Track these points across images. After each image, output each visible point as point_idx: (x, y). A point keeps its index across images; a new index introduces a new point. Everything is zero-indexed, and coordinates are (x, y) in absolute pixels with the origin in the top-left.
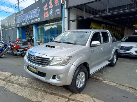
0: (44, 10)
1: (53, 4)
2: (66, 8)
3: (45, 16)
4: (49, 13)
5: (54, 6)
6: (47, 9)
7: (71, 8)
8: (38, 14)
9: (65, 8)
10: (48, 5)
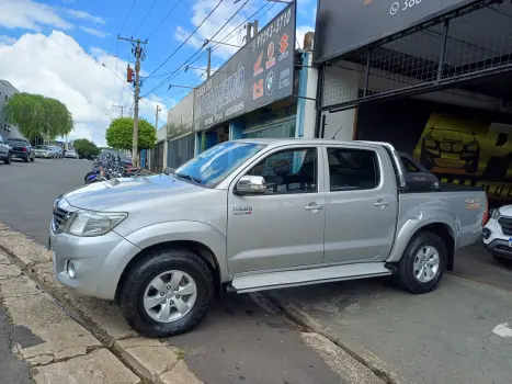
0: (255, 74)
1: (277, 54)
2: (314, 65)
3: (256, 96)
4: (265, 85)
5: (277, 60)
6: (261, 70)
7: (329, 65)
8: (241, 89)
9: (310, 64)
10: (265, 59)
